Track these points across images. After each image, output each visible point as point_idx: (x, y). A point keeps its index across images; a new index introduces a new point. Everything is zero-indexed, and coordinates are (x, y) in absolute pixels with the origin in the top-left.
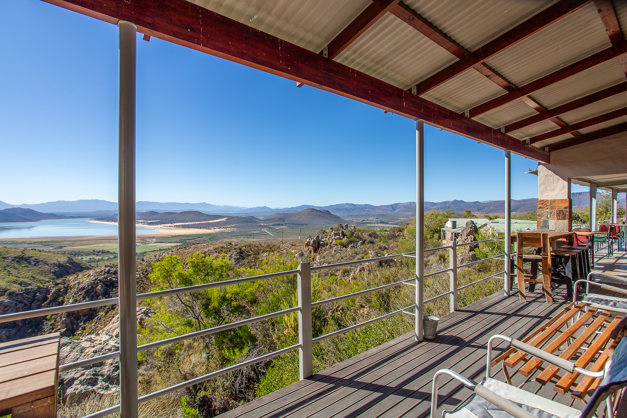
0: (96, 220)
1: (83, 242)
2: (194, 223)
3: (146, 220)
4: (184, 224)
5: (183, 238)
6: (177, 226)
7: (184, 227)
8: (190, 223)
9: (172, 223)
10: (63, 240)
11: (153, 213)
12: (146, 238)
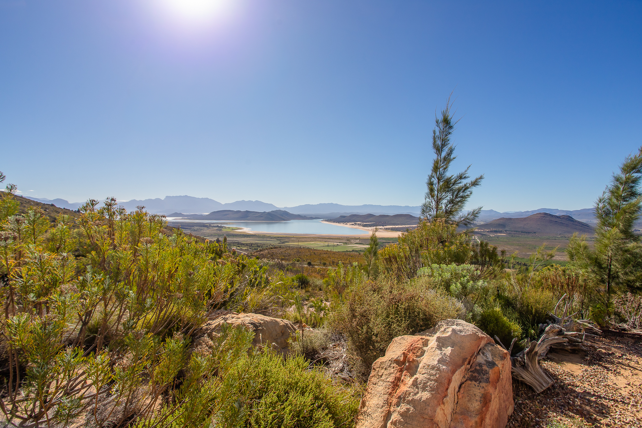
0: (326, 221)
1: (303, 240)
2: (404, 226)
3: (363, 222)
4: (394, 227)
5: (384, 241)
6: (386, 229)
7: (393, 230)
8: (400, 226)
9: (383, 226)
10: (292, 236)
11: (370, 216)
12: (352, 239)
